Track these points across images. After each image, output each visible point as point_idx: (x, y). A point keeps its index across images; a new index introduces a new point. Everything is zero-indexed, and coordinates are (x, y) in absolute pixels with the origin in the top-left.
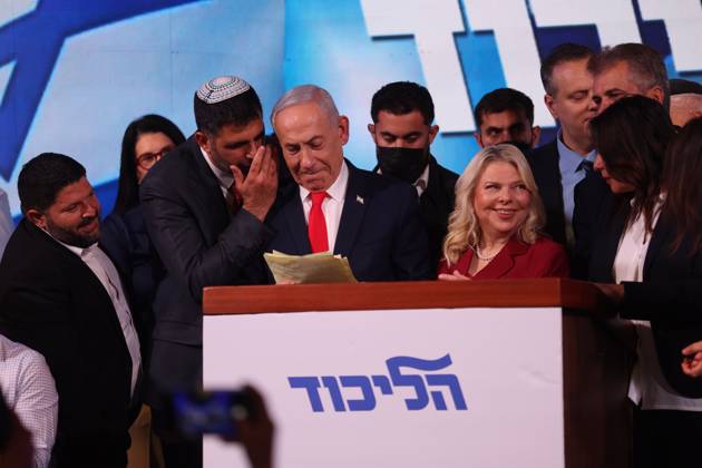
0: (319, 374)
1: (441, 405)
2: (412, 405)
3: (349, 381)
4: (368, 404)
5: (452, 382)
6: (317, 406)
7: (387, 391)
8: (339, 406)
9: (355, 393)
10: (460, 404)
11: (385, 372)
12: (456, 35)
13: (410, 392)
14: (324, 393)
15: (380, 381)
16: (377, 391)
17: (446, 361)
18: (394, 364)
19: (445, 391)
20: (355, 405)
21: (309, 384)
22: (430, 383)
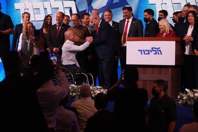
0: (142, 49)
1: (159, 54)
2: (155, 54)
3: (146, 51)
4: (149, 54)
5: (160, 51)
6: (142, 54)
7: (151, 52)
8: (145, 54)
9: (147, 52)
10: (161, 54)
11: (151, 49)
12: (161, 4)
13: (155, 52)
14: (143, 52)
15: (150, 50)
16: (150, 52)
17: (159, 48)
18: (152, 48)
19: (159, 52)
20: (147, 54)
21: (141, 51)
22: (157, 51)
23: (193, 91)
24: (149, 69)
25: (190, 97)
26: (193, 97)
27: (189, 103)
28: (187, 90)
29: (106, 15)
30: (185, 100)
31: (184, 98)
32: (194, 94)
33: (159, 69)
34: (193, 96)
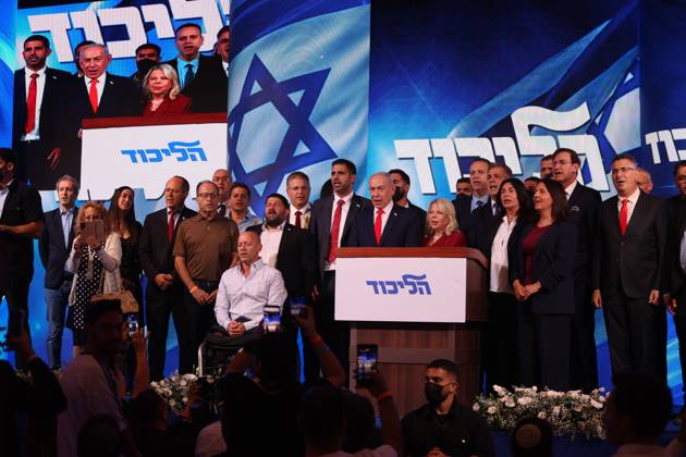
0: (378, 280)
1: (422, 292)
2: (411, 292)
3: (388, 283)
4: (395, 291)
6: (377, 292)
7: (402, 287)
8: (385, 292)
9: (391, 288)
10: (429, 292)
11: (402, 280)
12: (429, 158)
13: (411, 288)
14: (379, 287)
15: (400, 283)
16: (399, 287)
17: (424, 277)
18: (405, 277)
19: (424, 287)
20: (391, 292)
21: (374, 284)
22: (418, 284)
23: (513, 391)
24: (395, 332)
25: (505, 407)
26: (513, 408)
27: (504, 423)
28: (497, 388)
29: (297, 188)
30: (494, 415)
31: (491, 410)
32: (515, 401)
33: (423, 333)
34: (513, 405)
